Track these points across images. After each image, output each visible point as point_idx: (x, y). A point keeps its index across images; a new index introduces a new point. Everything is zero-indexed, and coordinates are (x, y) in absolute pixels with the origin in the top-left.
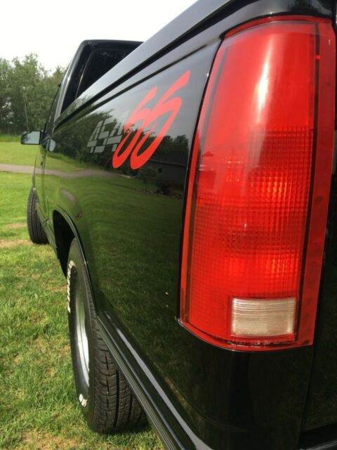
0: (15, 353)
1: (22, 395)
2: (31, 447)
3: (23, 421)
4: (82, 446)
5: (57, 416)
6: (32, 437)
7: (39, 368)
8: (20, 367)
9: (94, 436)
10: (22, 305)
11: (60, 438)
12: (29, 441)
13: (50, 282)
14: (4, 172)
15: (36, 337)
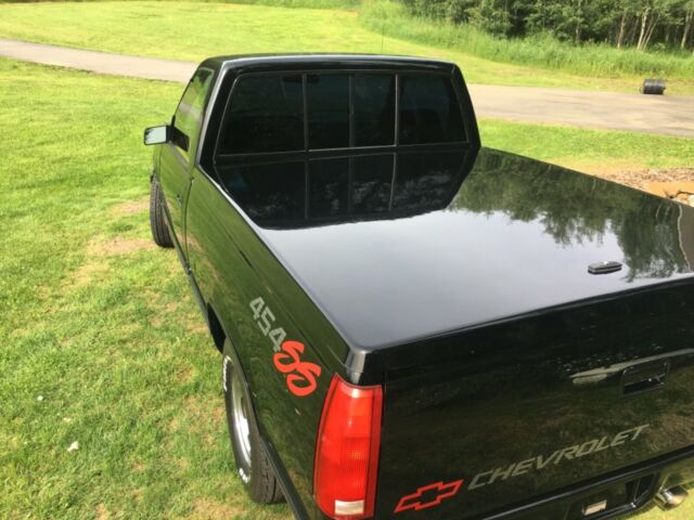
0: (170, 416)
1: (185, 464)
2: (203, 514)
3: (192, 491)
4: (245, 513)
5: (220, 485)
6: (202, 506)
7: (197, 435)
8: (178, 433)
9: (254, 506)
10: (165, 352)
11: (226, 506)
12: (199, 508)
13: (190, 316)
14: (83, 71)
15: (187, 397)
